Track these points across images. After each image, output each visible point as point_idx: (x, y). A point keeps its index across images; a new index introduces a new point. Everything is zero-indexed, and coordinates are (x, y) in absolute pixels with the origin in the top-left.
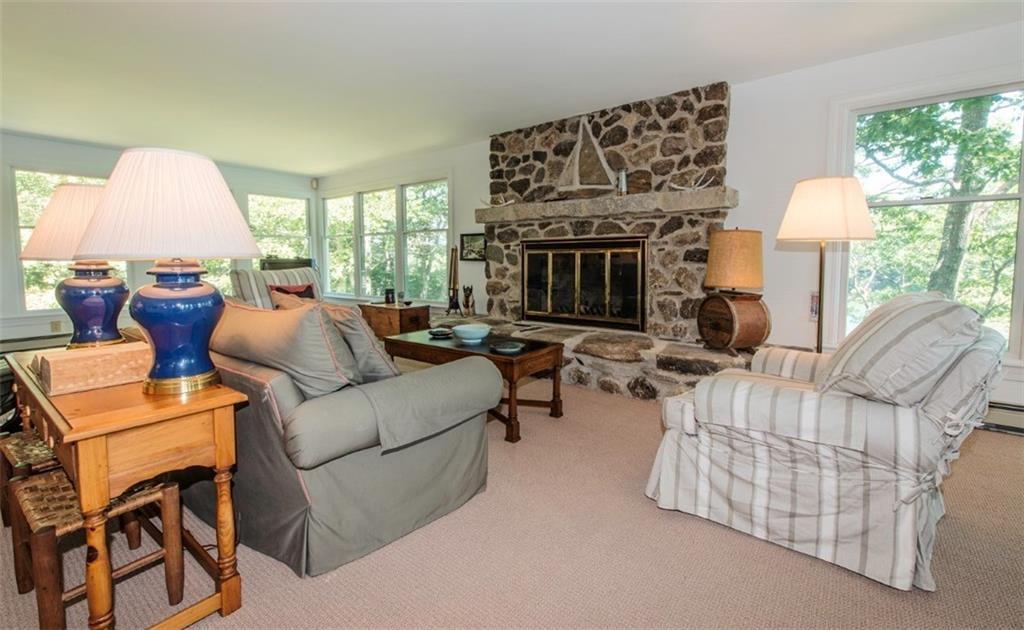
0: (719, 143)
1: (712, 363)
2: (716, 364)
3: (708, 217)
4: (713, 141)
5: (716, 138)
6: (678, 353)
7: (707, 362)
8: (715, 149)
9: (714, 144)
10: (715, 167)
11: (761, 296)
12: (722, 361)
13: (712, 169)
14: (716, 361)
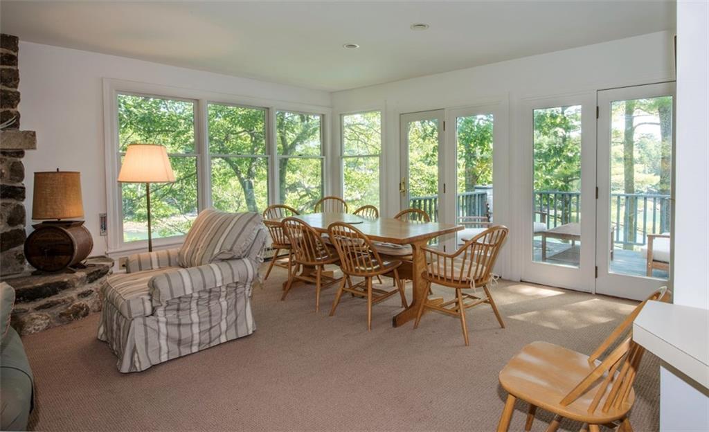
0: (14, 90)
1: (63, 282)
2: (66, 283)
3: (10, 156)
4: (7, 86)
5: (11, 84)
6: (23, 285)
7: (57, 283)
8: (10, 94)
9: (8, 89)
10: (12, 110)
11: (83, 222)
12: (69, 278)
13: (9, 111)
14: (66, 280)
